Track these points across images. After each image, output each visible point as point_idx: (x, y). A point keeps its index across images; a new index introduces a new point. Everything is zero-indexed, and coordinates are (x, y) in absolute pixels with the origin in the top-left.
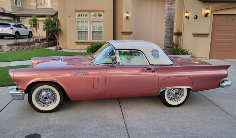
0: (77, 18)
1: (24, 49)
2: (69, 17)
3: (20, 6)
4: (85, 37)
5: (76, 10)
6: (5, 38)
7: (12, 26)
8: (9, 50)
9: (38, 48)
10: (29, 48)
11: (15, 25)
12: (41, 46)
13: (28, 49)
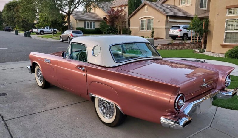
0: (227, 16)
1: (173, 49)
2: (218, 15)
3: (206, 8)
4: (234, 39)
5: (227, 6)
6: (177, 39)
7: (181, 28)
8: (160, 49)
9: (187, 49)
10: (178, 49)
11: (185, 27)
12: (191, 47)
13: (176, 49)
